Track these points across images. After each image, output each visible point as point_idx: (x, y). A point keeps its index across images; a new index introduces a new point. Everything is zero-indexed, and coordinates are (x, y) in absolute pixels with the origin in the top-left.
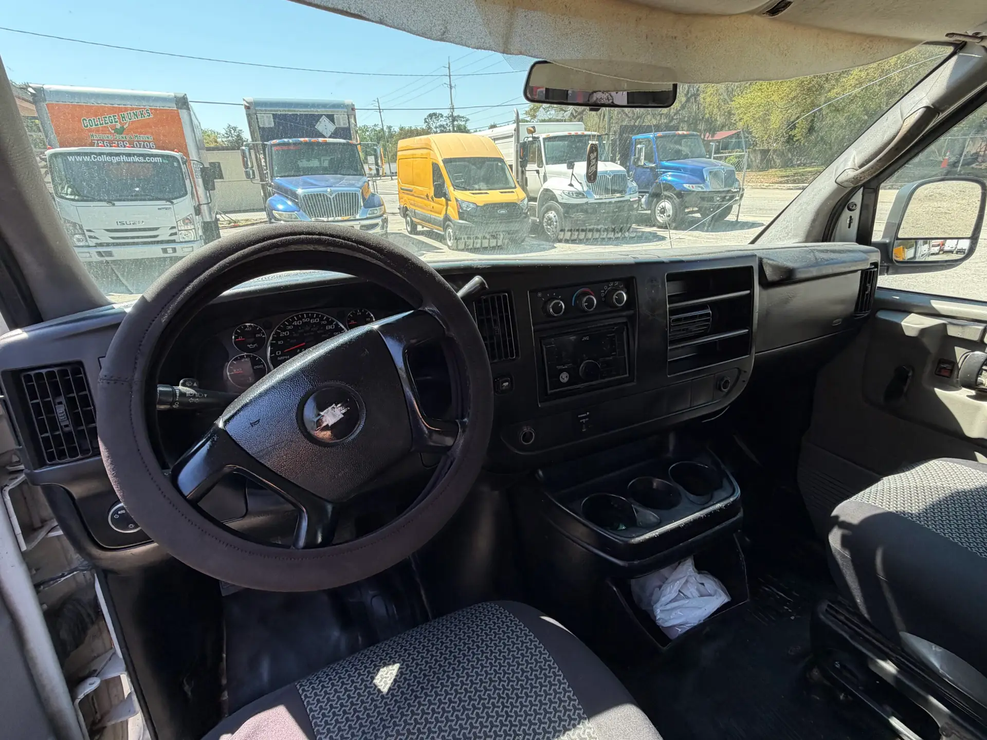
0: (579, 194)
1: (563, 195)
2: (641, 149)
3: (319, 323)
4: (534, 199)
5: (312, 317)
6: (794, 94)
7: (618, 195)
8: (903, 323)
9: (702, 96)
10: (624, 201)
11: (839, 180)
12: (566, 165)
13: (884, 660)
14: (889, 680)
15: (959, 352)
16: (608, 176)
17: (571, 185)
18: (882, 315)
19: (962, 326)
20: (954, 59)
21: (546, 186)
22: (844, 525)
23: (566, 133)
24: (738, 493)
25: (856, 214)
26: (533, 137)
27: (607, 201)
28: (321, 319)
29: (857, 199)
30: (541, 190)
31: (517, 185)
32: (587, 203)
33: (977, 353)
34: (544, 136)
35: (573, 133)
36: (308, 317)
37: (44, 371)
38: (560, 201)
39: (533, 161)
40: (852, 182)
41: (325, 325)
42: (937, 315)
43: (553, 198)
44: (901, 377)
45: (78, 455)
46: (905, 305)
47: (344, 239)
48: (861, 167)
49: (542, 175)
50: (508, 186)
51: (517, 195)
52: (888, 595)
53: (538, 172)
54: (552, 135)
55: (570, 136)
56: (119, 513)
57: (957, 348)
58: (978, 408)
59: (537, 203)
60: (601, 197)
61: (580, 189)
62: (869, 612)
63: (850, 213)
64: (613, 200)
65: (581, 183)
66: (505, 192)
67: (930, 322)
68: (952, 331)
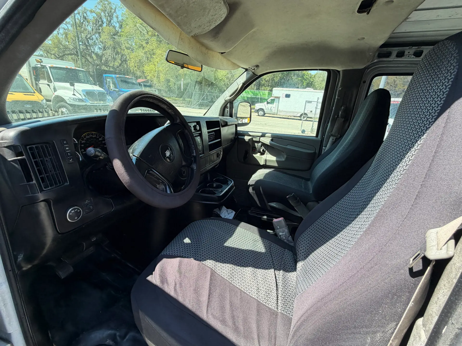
0: (80, 100)
1: (70, 99)
2: (109, 81)
3: (96, 137)
4: (50, 101)
5: (93, 135)
6: (167, 69)
7: (102, 102)
8: (245, 138)
9: (128, 62)
10: (107, 105)
11: (226, 99)
12: (69, 83)
13: (264, 216)
14: (266, 220)
15: (256, 144)
16: (96, 92)
17: (74, 95)
18: (240, 137)
19: (256, 138)
20: (246, 72)
21: (56, 94)
22: (252, 185)
23: (64, 67)
24: (233, 182)
25: (229, 109)
26: (41, 65)
27: (98, 104)
28: (97, 135)
29: (228, 105)
30: (54, 96)
31: (36, 92)
32: (86, 105)
33: (259, 144)
34: (50, 65)
35: (69, 67)
36: (91, 134)
37: (34, 146)
38: (68, 102)
39: (44, 78)
40: (229, 100)
41: (98, 138)
42: (250, 136)
43: (63, 100)
44: (247, 153)
45: (49, 187)
46: (243, 134)
47: (159, 97)
48: (230, 96)
49: (52, 87)
50: (28, 91)
51: (37, 97)
52: (264, 197)
53: (49, 85)
54: (54, 66)
55: (67, 68)
56: (72, 212)
57: (255, 144)
58: (261, 157)
59: (51, 103)
60: (93, 102)
61: (80, 97)
62: (261, 205)
63: (227, 109)
64: (101, 105)
65: (80, 94)
66: (28, 95)
67: (250, 137)
68: (254, 139)
